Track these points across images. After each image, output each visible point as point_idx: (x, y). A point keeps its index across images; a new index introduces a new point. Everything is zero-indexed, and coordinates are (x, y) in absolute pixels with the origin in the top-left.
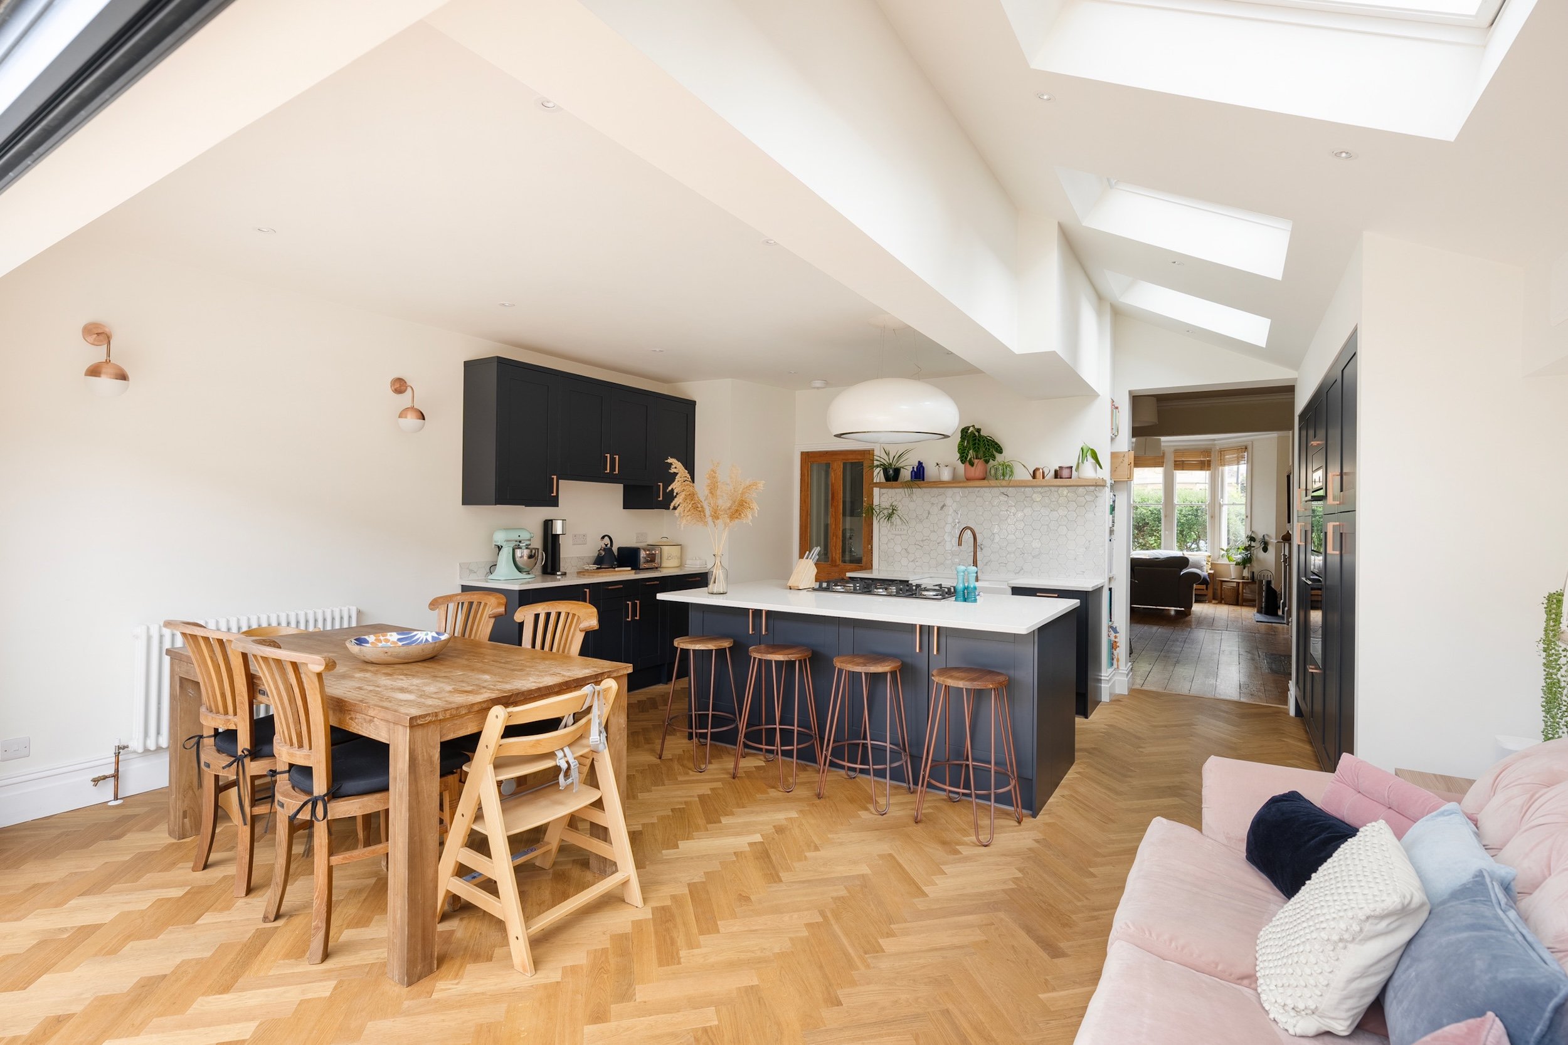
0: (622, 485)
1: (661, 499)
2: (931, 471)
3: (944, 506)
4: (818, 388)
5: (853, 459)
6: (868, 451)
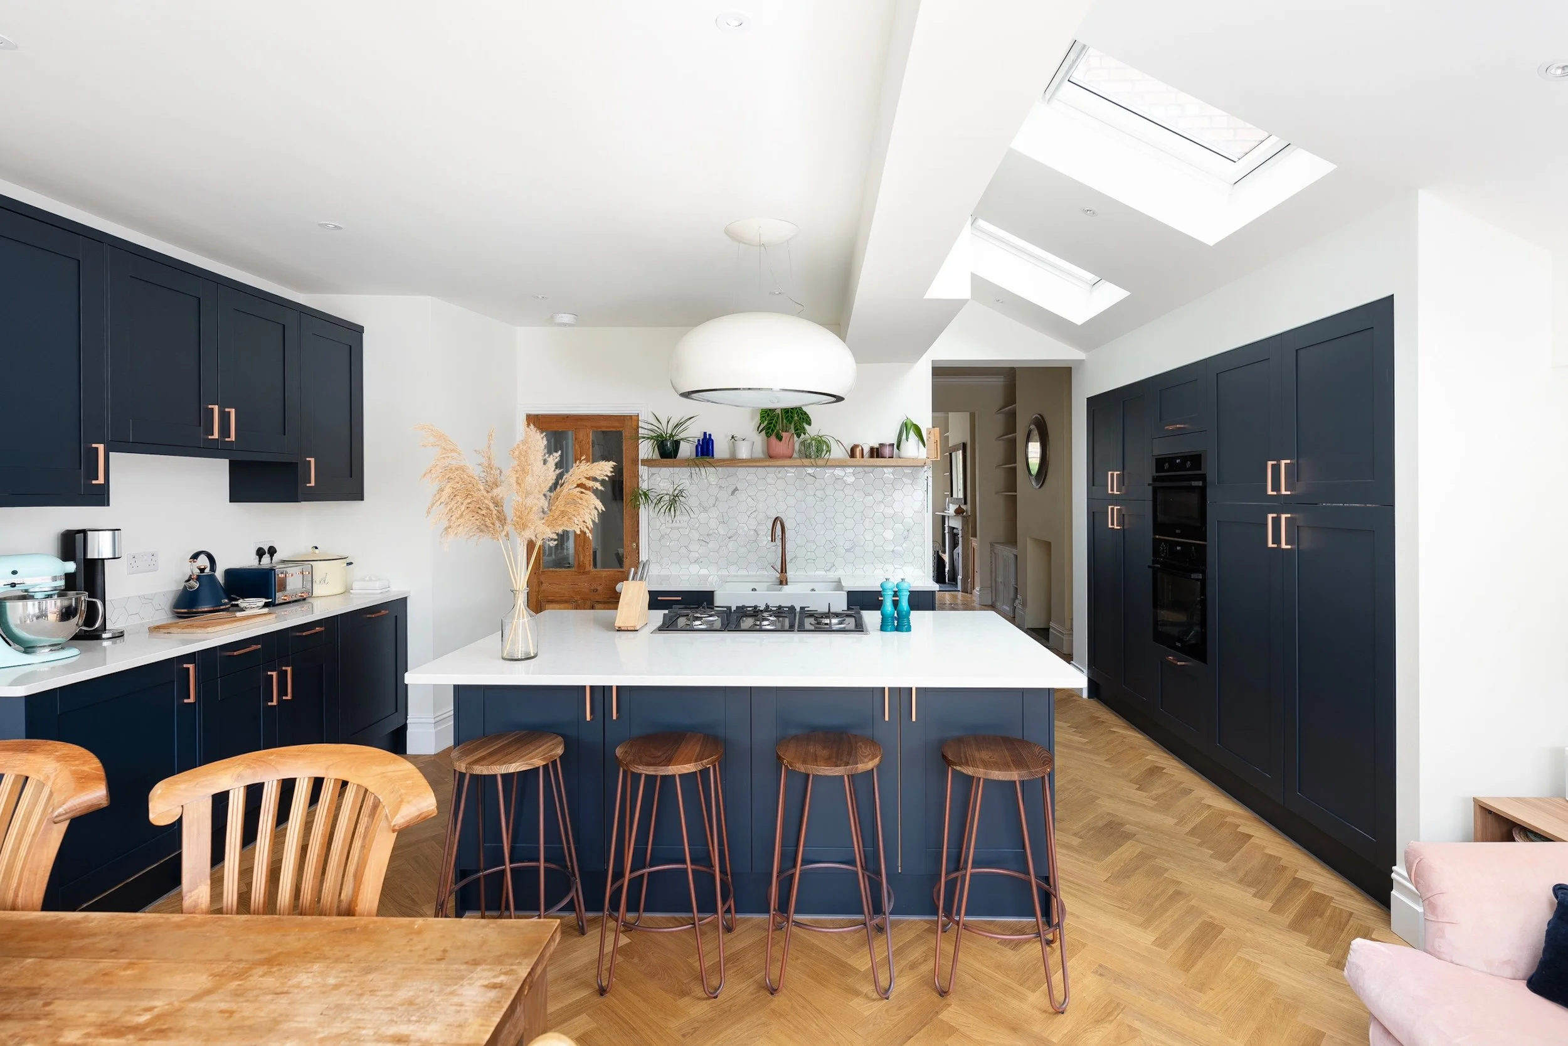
0: (227, 461)
1: (313, 484)
2: (721, 449)
3: (736, 489)
4: (565, 325)
5: (605, 426)
6: (631, 417)
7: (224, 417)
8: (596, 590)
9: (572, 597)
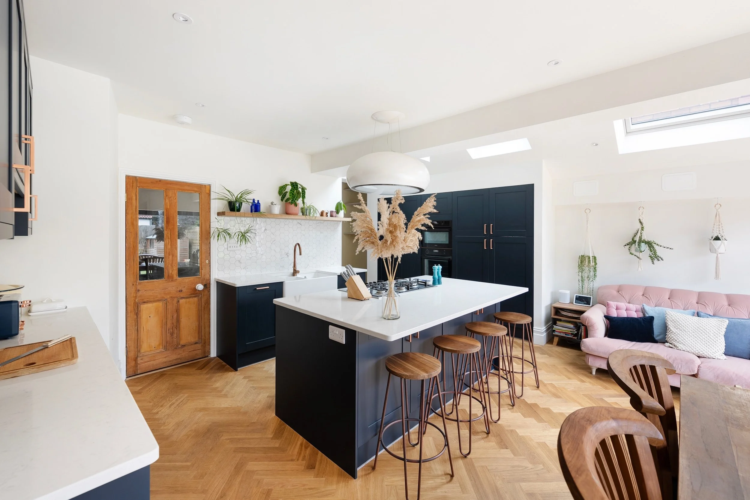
3: (266, 230)
5: (187, 189)
6: (205, 186)
8: (181, 291)
9: (163, 297)
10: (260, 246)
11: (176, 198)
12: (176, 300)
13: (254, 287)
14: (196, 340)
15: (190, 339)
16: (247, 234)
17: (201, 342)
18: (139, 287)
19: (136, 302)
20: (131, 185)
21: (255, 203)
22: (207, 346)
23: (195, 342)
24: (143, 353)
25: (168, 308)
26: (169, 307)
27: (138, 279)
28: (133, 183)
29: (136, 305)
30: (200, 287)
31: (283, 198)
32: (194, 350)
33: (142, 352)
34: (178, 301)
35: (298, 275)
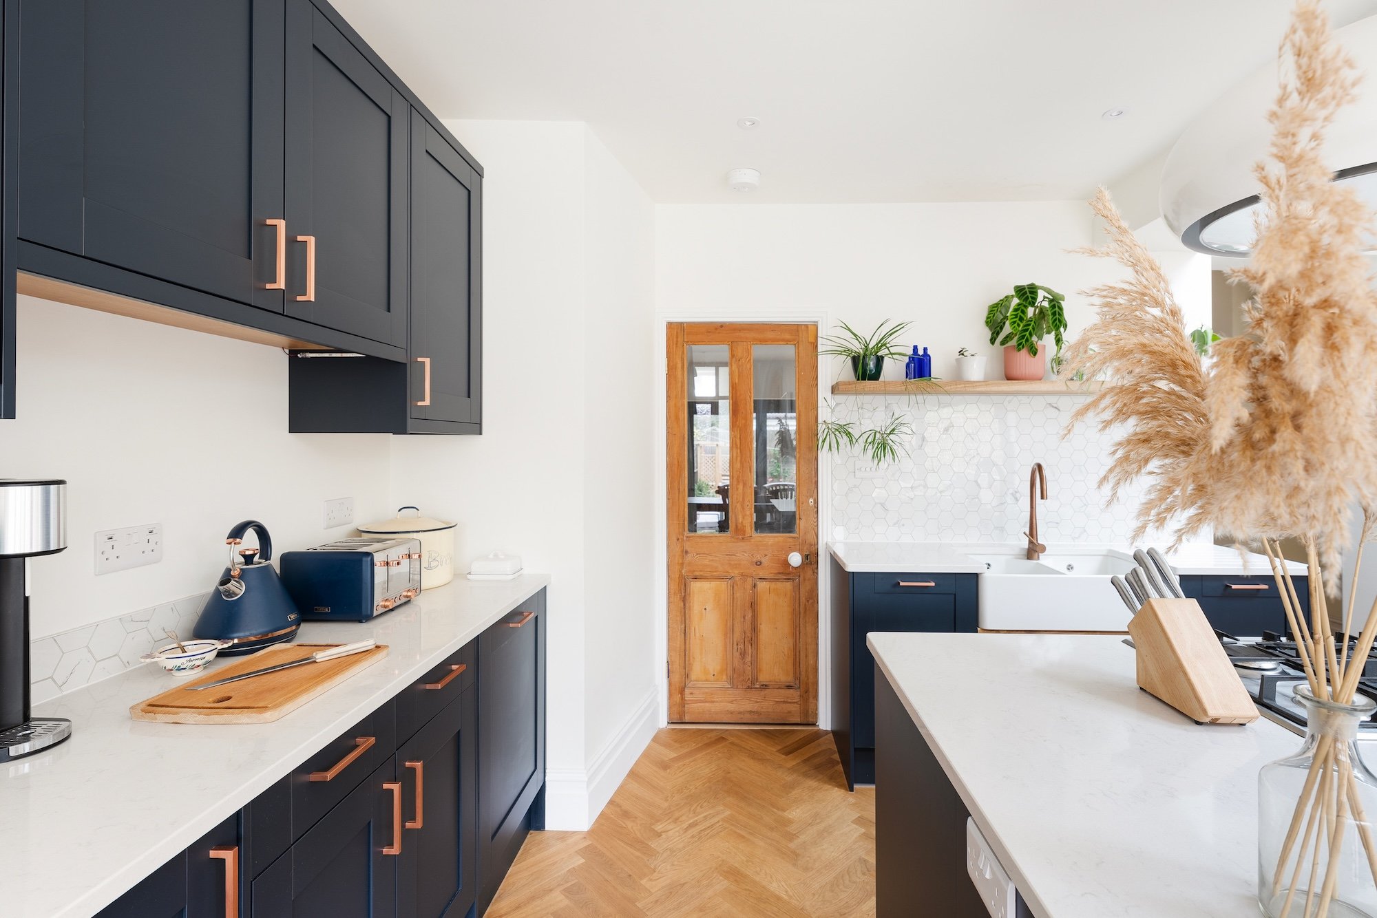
1: (427, 402)
5: (771, 338)
6: (807, 326)
7: (296, 251)
8: (759, 563)
9: (727, 572)
10: (936, 470)
11: (750, 359)
12: (750, 580)
13: (892, 579)
14: (789, 679)
15: (778, 675)
16: (891, 436)
17: (799, 688)
18: (687, 546)
19: (682, 575)
20: (675, 340)
21: (919, 355)
22: (811, 700)
23: (788, 684)
24: (694, 681)
25: (735, 597)
26: (738, 595)
27: (686, 528)
28: (677, 337)
29: (683, 581)
30: (795, 559)
31: (995, 335)
32: (784, 702)
33: (693, 679)
34: (755, 586)
35: (1044, 559)
